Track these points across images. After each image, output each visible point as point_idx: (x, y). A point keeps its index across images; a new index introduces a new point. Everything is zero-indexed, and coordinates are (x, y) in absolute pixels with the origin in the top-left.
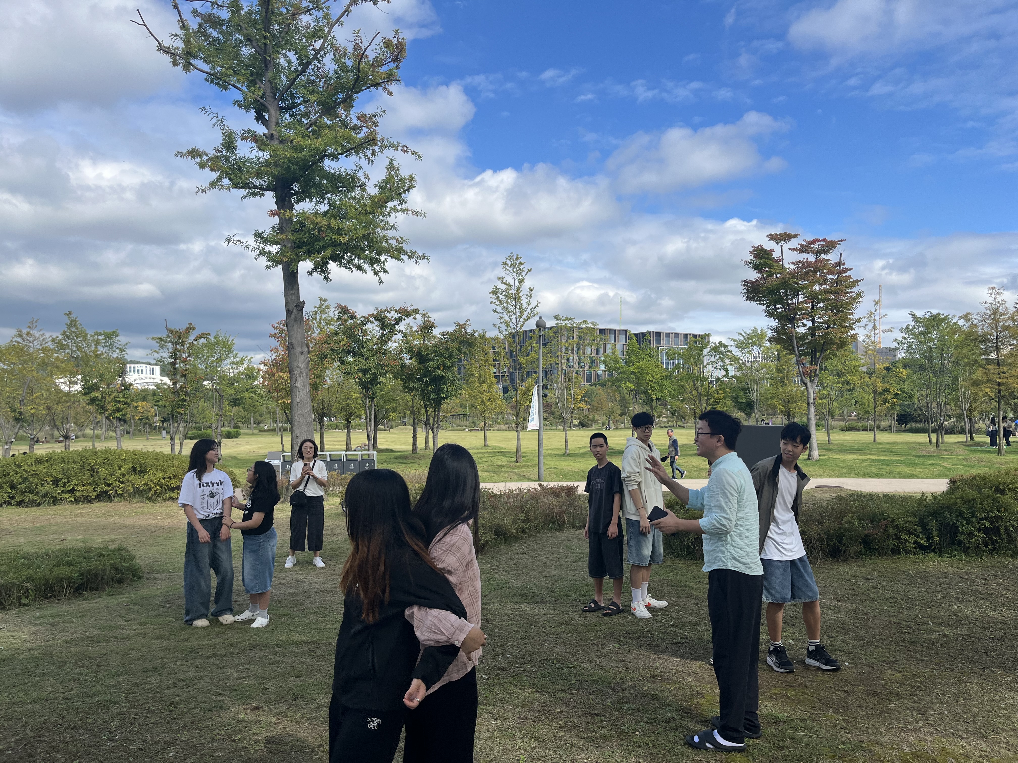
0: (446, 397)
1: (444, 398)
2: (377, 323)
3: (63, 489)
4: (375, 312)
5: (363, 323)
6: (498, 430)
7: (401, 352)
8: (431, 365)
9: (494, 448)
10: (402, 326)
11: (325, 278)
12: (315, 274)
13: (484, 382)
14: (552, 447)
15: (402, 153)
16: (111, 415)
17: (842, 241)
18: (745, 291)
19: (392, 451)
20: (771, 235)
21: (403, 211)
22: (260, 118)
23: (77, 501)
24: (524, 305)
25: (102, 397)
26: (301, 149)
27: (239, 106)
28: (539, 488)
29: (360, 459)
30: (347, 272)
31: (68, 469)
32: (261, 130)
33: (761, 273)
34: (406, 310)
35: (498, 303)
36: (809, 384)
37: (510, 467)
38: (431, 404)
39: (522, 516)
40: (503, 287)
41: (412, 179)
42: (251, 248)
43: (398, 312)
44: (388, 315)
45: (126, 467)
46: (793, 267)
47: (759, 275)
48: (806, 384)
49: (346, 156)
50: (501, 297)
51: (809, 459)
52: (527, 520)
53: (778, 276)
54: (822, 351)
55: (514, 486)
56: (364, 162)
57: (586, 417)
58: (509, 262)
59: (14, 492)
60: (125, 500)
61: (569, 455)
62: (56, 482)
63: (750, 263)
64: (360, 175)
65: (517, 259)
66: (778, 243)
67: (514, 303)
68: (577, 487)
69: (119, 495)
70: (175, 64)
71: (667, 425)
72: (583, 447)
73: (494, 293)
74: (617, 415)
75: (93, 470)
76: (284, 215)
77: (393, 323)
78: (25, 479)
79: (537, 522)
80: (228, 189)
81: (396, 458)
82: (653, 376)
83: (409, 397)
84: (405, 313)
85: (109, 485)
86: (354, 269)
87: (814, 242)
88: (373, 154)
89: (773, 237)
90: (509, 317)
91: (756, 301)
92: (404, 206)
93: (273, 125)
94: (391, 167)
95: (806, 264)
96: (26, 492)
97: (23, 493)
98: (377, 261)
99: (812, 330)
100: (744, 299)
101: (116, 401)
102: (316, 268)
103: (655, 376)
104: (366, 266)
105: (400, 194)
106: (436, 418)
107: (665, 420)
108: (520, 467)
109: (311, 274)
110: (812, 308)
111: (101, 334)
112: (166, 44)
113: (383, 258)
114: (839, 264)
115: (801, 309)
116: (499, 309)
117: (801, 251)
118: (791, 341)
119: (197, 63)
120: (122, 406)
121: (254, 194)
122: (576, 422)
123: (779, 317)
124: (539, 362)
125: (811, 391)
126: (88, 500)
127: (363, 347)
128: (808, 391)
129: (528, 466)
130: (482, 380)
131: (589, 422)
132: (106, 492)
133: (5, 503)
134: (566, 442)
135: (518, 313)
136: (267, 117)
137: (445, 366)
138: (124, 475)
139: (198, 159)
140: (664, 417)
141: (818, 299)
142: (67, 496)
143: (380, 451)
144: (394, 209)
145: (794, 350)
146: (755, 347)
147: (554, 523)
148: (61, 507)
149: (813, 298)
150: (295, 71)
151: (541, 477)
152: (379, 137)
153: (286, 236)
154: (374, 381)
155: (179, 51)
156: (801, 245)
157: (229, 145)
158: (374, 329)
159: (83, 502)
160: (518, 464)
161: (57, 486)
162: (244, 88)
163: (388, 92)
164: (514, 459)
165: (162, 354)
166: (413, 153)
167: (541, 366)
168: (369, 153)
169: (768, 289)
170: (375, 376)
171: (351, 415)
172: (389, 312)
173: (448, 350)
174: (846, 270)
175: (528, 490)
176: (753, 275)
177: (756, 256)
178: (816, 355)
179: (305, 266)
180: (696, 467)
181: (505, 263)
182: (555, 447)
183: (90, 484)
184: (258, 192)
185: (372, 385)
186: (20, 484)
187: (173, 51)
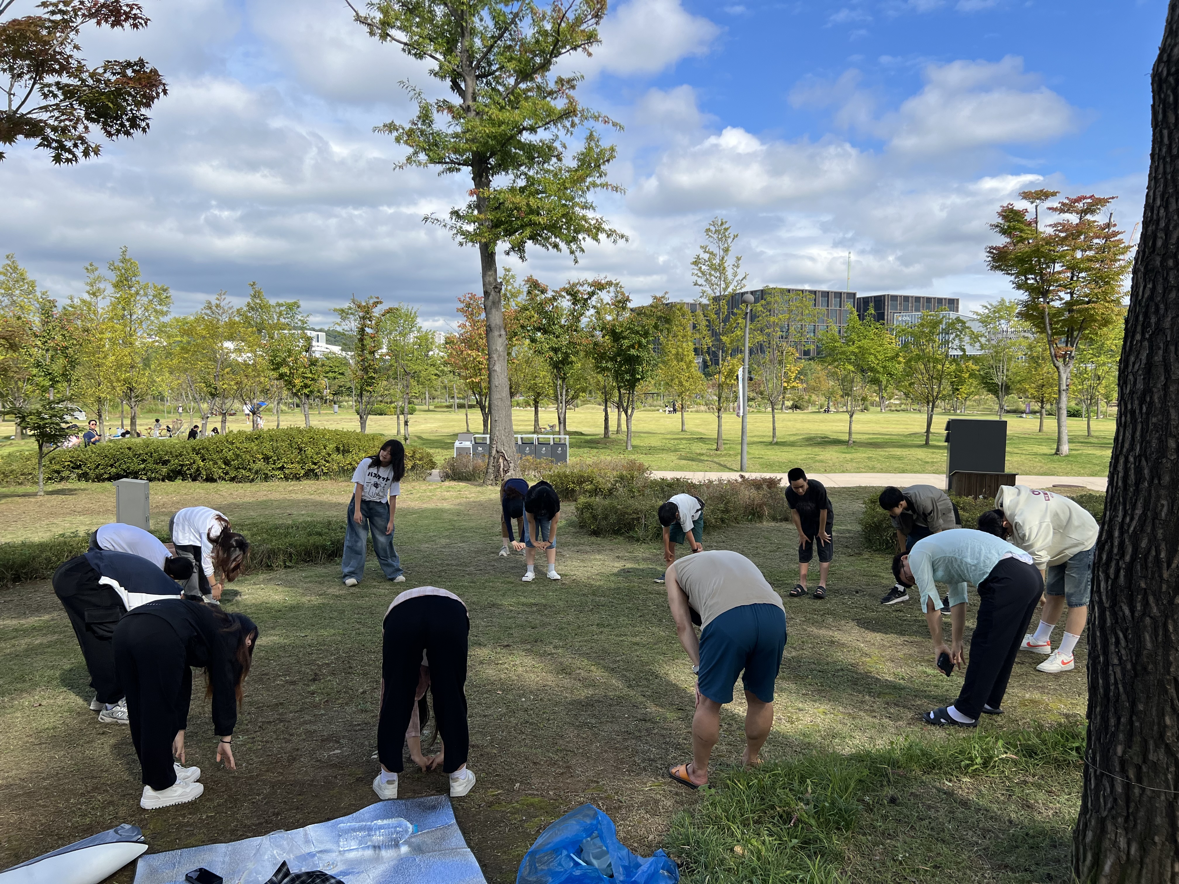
0: (642, 379)
1: (639, 379)
2: (568, 297)
3: (273, 466)
4: (567, 286)
5: (554, 299)
6: (697, 411)
7: (595, 329)
8: (626, 343)
9: (692, 433)
10: (593, 301)
11: (521, 257)
12: (512, 253)
13: (682, 360)
14: (757, 433)
15: (603, 124)
16: (299, 391)
17: (1113, 198)
18: (990, 259)
19: (582, 434)
20: (1024, 193)
21: (602, 186)
22: (455, 86)
23: (286, 478)
24: (730, 277)
25: (291, 373)
26: (501, 123)
27: (435, 75)
28: (740, 480)
29: (552, 443)
30: (544, 249)
31: (277, 447)
32: (456, 100)
33: (1011, 238)
34: (600, 284)
35: (700, 274)
36: (1061, 368)
37: (710, 456)
38: (625, 386)
39: (722, 506)
40: (706, 256)
41: (612, 150)
42: (448, 227)
43: (591, 285)
44: (581, 289)
45: (331, 446)
46: (1050, 231)
47: (1008, 240)
48: (1057, 368)
49: (545, 129)
50: (703, 267)
51: (1056, 454)
52: (726, 511)
53: (1031, 241)
54: (1081, 329)
55: (714, 476)
56: (562, 133)
57: (801, 398)
58: (713, 229)
59: (227, 468)
60: (331, 479)
61: (777, 444)
62: (266, 459)
63: (997, 226)
64: (557, 144)
65: (722, 224)
66: (1032, 203)
67: (718, 274)
68: (780, 480)
69: (325, 474)
70: (372, 33)
71: (899, 409)
72: (794, 435)
73: (696, 263)
74: (838, 396)
75: (301, 450)
76: (483, 193)
77: (586, 297)
78: (238, 456)
79: (737, 513)
80: (426, 165)
81: (587, 442)
82: (876, 357)
83: (600, 377)
84: (600, 286)
85: (315, 464)
86: (550, 247)
87: (1079, 200)
88: (573, 125)
89: (1026, 196)
90: (713, 290)
91: (1002, 270)
92: (603, 180)
93: (469, 96)
94: (590, 137)
95: (1065, 227)
96: (239, 468)
97: (237, 469)
98: (575, 239)
99: (1069, 306)
100: (989, 268)
101: (304, 377)
102: (513, 248)
103: (879, 357)
104: (562, 245)
105: (599, 166)
106: (630, 402)
107: (897, 402)
108: (720, 456)
109: (508, 254)
110: (1072, 279)
111: (283, 306)
112: (362, 14)
113: (580, 237)
114: (1108, 225)
115: (1057, 281)
116: (701, 281)
117: (1062, 211)
118: (1043, 318)
119: (393, 32)
120: (310, 383)
121: (450, 170)
122: (789, 403)
123: (1030, 289)
124: (745, 340)
125: (1064, 377)
126: (297, 478)
127: (554, 324)
128: (1059, 376)
129: (730, 455)
130: (679, 357)
131: (805, 404)
132: (313, 470)
133: (219, 478)
134: (774, 429)
135: (723, 285)
136: (463, 86)
137: (640, 344)
138: (329, 455)
139: (395, 134)
140: (897, 399)
141: (1079, 268)
142: (277, 473)
143: (570, 433)
144: (594, 185)
145: (1045, 327)
146: (1002, 321)
147: (754, 515)
148: (273, 483)
149: (1073, 268)
150: (493, 37)
151: (744, 467)
152: (579, 108)
153: (485, 215)
154: (565, 361)
155: (377, 21)
156: (1063, 204)
157: (425, 117)
158: (566, 303)
159: (292, 479)
160: (719, 452)
161: (268, 463)
162: (441, 57)
163: (588, 52)
164: (715, 447)
165: (344, 327)
166: (615, 124)
167: (747, 345)
168: (568, 124)
169: (1016, 257)
170: (567, 355)
171: (539, 394)
172: (582, 285)
173: (643, 327)
174: (1115, 234)
175: (729, 481)
176: (1002, 241)
177: (1005, 217)
178: (1072, 334)
179: (502, 246)
180: (921, 460)
181: (708, 230)
182: (761, 434)
183: (298, 463)
184: (453, 167)
185: (564, 365)
186: (234, 460)
187: (369, 21)
